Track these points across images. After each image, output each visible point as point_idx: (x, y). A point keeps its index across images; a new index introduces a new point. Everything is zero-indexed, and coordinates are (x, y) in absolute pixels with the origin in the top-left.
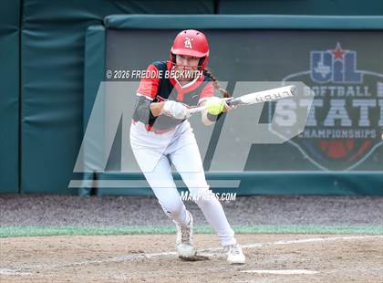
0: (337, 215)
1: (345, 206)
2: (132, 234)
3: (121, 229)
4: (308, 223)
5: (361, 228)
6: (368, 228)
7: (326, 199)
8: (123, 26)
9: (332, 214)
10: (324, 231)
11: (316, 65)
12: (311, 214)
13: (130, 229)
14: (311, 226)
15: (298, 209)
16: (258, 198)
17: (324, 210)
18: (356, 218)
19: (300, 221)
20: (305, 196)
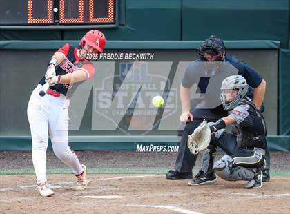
0: (137, 162)
1: (141, 157)
2: (12, 174)
3: (5, 171)
4: (119, 167)
5: (151, 170)
6: (155, 170)
7: (130, 152)
8: (5, 47)
9: (134, 162)
10: (128, 172)
11: (123, 71)
12: (121, 162)
13: (11, 171)
14: (121, 169)
15: (113, 159)
16: (88, 152)
17: (128, 159)
18: (148, 164)
19: (113, 167)
20: (117, 150)
